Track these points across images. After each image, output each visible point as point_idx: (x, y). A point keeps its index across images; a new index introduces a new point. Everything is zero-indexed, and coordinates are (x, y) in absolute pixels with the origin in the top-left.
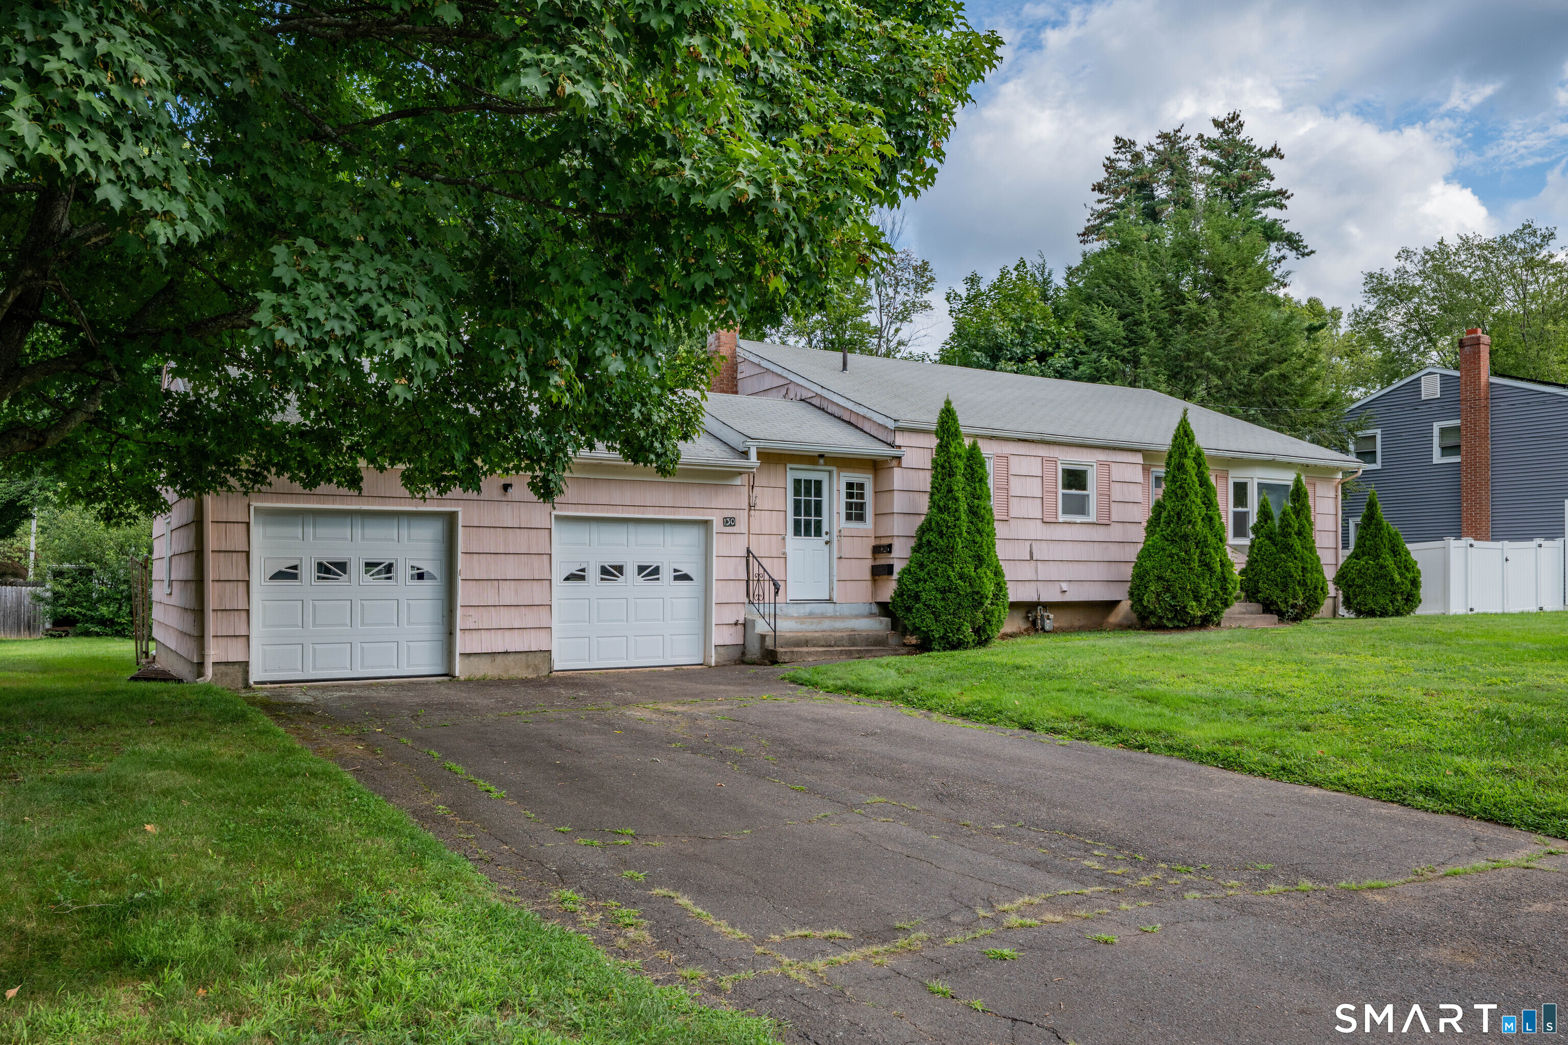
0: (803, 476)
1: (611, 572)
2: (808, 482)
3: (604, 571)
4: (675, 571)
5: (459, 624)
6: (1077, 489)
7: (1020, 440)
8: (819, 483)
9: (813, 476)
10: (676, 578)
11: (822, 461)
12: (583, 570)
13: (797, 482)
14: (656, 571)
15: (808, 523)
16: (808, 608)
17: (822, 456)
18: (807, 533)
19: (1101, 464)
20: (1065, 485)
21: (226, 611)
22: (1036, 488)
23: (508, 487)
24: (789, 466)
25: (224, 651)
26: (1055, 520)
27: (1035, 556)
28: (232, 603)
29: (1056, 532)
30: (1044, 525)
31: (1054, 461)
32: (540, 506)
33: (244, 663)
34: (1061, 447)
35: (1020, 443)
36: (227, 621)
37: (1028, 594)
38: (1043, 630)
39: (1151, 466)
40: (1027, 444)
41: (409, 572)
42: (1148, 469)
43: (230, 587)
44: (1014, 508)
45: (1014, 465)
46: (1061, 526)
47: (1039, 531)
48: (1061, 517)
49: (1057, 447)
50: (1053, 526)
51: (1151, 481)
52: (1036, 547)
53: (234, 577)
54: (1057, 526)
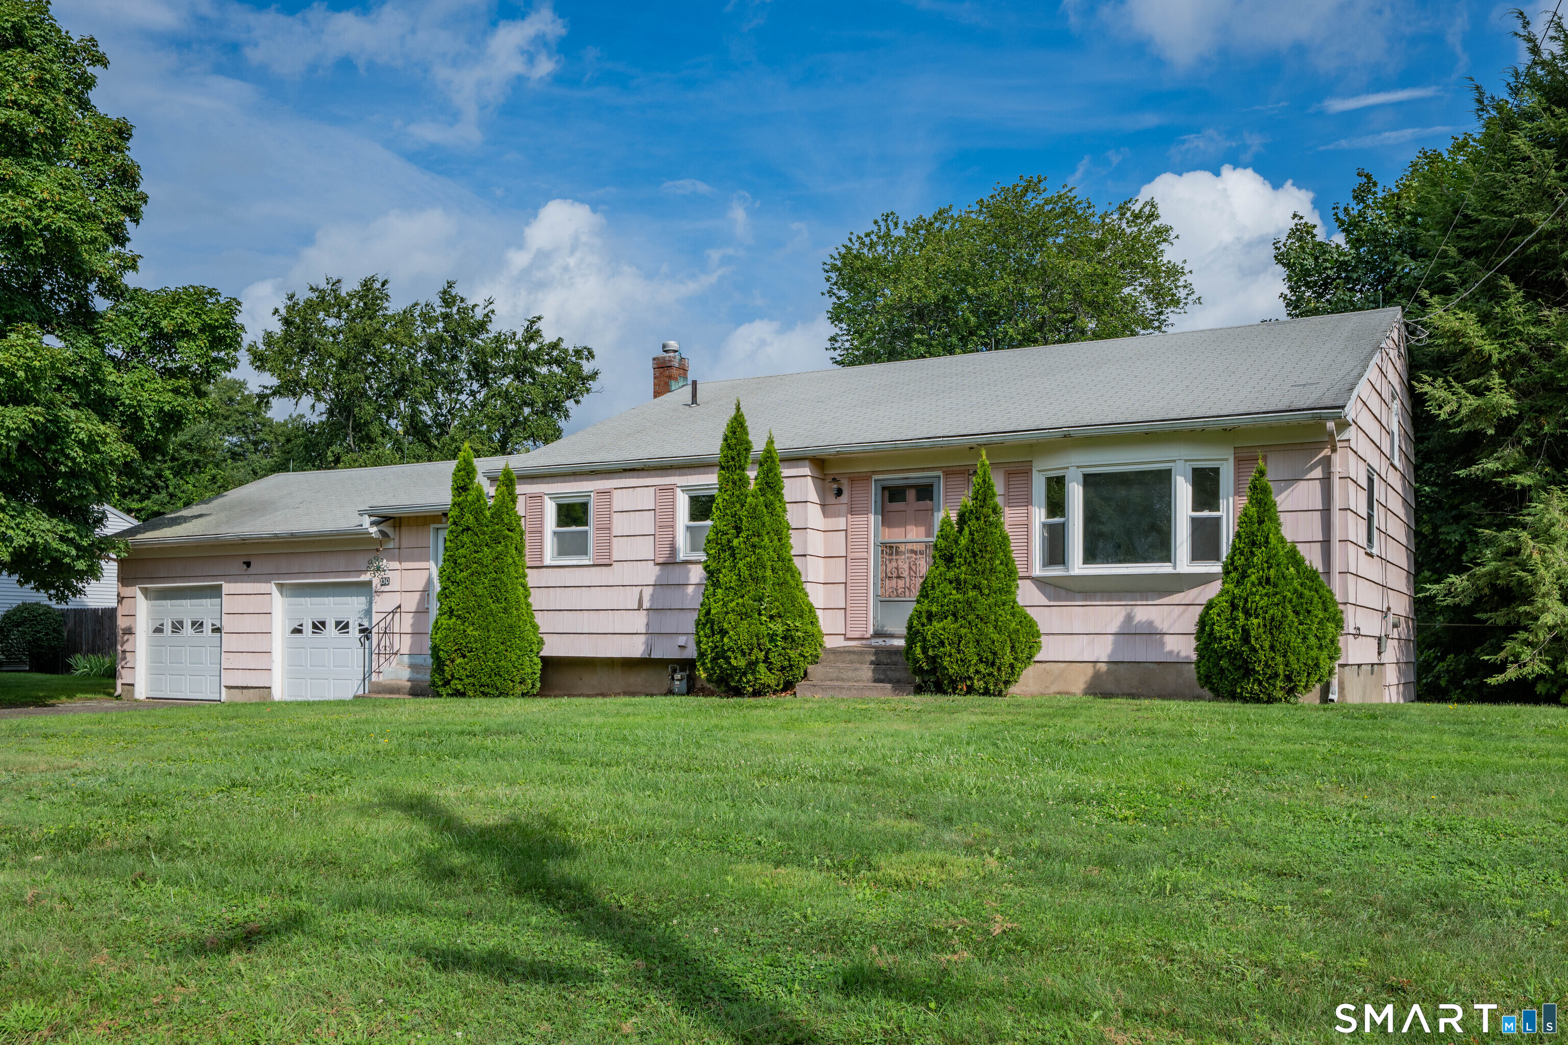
1: (318, 627)
3: (314, 626)
4: (359, 625)
5: (223, 664)
7: (625, 470)
12: (301, 625)
14: (347, 625)
17: (445, 515)
20: (693, 517)
21: (124, 652)
22: (646, 524)
23: (248, 564)
24: (432, 526)
25: (125, 677)
26: (671, 560)
27: (646, 605)
28: (127, 647)
29: (675, 575)
30: (658, 567)
31: (671, 489)
32: (265, 577)
33: (132, 685)
34: (683, 471)
35: (627, 474)
36: (125, 658)
37: (635, 649)
38: (670, 692)
39: (874, 472)
40: (636, 473)
41: (210, 628)
42: (866, 478)
43: (126, 637)
44: (620, 549)
45: (620, 500)
46: (682, 566)
47: (651, 573)
48: (681, 556)
49: (678, 471)
50: (670, 567)
51: (873, 494)
52: (648, 592)
53: (129, 631)
54: (677, 567)
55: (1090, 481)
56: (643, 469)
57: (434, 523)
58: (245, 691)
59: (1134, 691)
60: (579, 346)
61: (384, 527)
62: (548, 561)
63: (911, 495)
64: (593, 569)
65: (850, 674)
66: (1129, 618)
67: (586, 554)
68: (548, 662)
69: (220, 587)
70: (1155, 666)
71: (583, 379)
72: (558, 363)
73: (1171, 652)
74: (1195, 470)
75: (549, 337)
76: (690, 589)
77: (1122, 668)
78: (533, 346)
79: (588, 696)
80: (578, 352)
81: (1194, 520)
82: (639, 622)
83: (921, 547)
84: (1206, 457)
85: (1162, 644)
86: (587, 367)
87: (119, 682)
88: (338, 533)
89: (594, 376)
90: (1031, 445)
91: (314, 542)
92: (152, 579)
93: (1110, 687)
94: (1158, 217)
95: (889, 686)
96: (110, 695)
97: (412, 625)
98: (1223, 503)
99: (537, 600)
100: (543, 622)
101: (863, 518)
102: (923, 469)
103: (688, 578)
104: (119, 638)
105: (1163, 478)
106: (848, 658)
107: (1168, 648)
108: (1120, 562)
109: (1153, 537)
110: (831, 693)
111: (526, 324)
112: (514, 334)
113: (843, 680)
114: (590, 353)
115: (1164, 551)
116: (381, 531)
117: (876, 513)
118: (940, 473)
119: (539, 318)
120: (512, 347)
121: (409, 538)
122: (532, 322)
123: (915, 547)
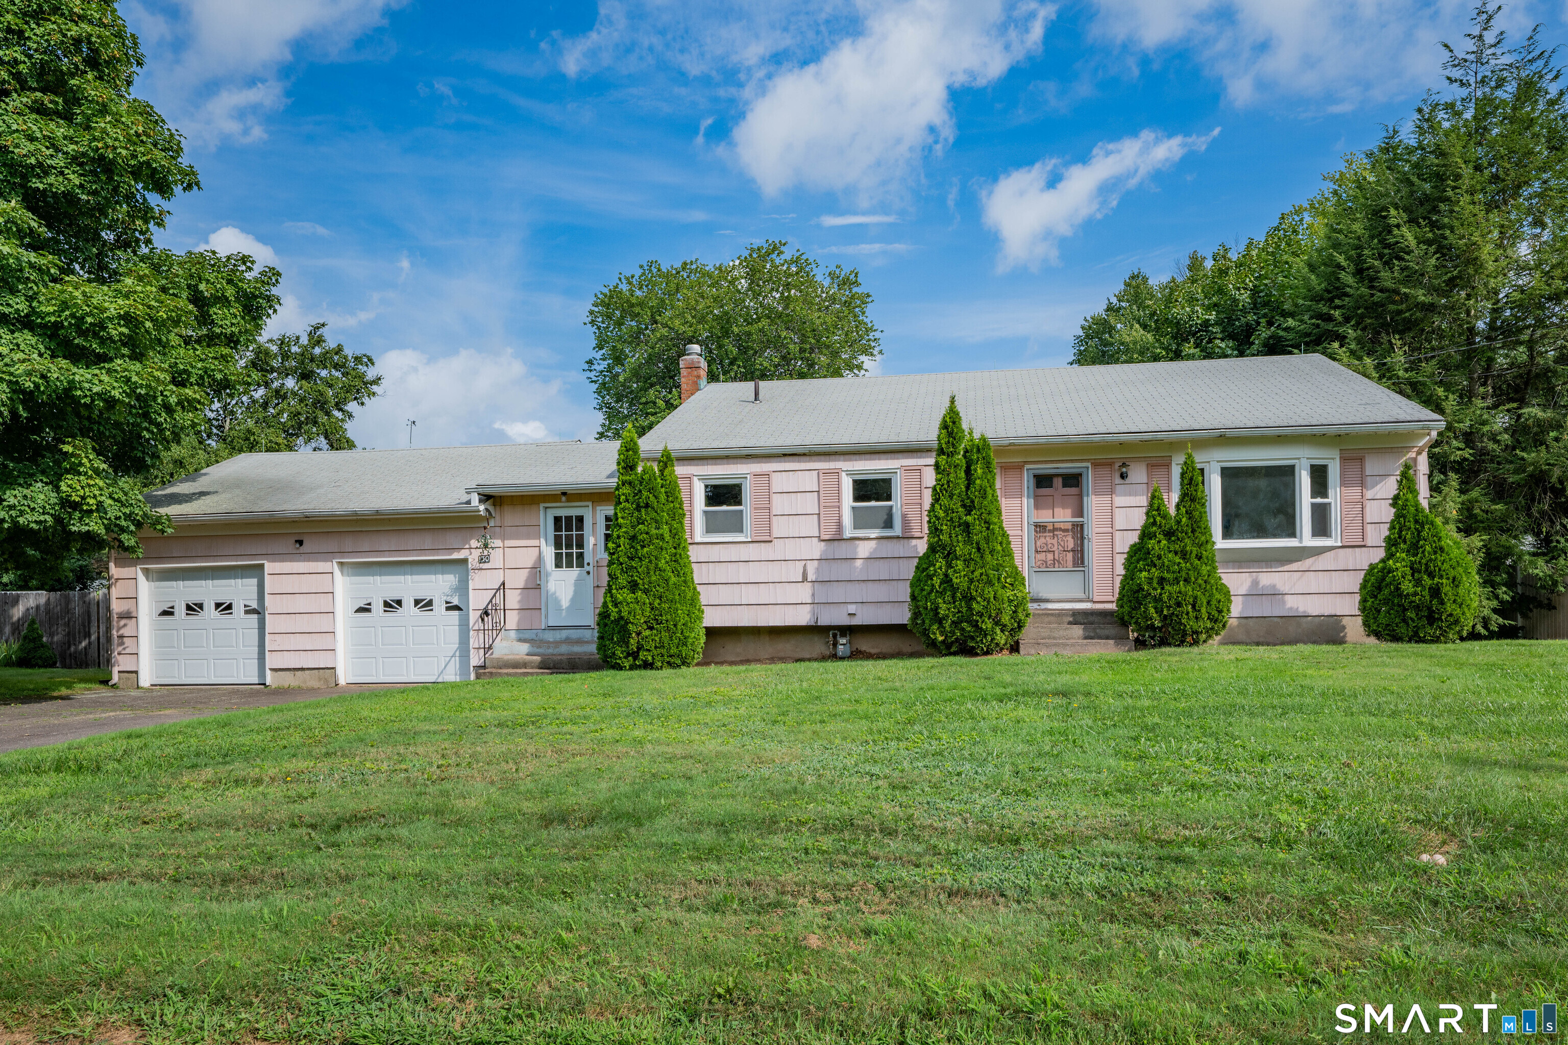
0: (563, 513)
1: (391, 605)
2: (569, 519)
3: (387, 604)
4: (447, 603)
5: (268, 647)
6: (877, 500)
7: (785, 455)
8: (580, 519)
9: (574, 512)
10: (448, 609)
11: (564, 498)
12: (369, 604)
13: (557, 520)
14: (430, 603)
15: (569, 555)
16: (564, 634)
17: (564, 494)
18: (570, 565)
19: (908, 469)
20: (858, 497)
21: (121, 637)
22: (810, 504)
23: (301, 543)
24: (542, 505)
25: (121, 663)
26: (838, 537)
27: (811, 576)
28: (125, 632)
29: (842, 550)
30: (823, 544)
31: (837, 473)
32: (326, 556)
33: (136, 672)
34: (847, 457)
35: (787, 458)
36: (123, 643)
37: (801, 617)
38: (834, 657)
39: (1026, 463)
40: (796, 458)
41: (243, 609)
42: (1019, 467)
43: (122, 622)
44: (780, 527)
45: (779, 482)
46: (848, 542)
47: (816, 549)
48: (848, 532)
49: (842, 457)
50: (836, 543)
51: (1027, 480)
52: (812, 568)
53: (128, 616)
54: (843, 543)
55: (1228, 474)
56: (804, 455)
57: (545, 502)
58: (299, 673)
59: (1261, 640)
60: (358, 353)
61: (488, 505)
62: (698, 539)
63: (1058, 482)
64: (751, 545)
65: (1061, 633)
66: (1255, 583)
67: (742, 531)
68: (713, 633)
69: (262, 566)
70: (1278, 620)
71: (365, 383)
72: (336, 366)
73: (1291, 609)
74: (1312, 466)
75: (331, 343)
76: (859, 563)
77: (1251, 622)
78: (317, 351)
79: (732, 663)
80: (358, 359)
81: (1313, 506)
82: (804, 593)
83: (1069, 526)
84: (1319, 455)
85: (1284, 602)
86: (371, 374)
87: (115, 670)
88: (430, 511)
89: (377, 381)
90: (1171, 443)
91: (389, 520)
92: (159, 559)
93: (1242, 637)
94: (858, 285)
95: (1111, 642)
96: (105, 682)
97: (519, 602)
98: (1331, 492)
99: (699, 575)
100: (706, 596)
101: (1017, 501)
102: (1072, 461)
103: (856, 553)
104: (115, 623)
105: (1288, 472)
106: (1047, 619)
107: (1289, 605)
108: (1254, 538)
109: (1281, 518)
110: (1054, 649)
111: (310, 329)
112: (298, 338)
113: (1054, 638)
114: (370, 360)
115: (1290, 530)
116: (487, 510)
117: (1028, 497)
118: (1089, 465)
119: (323, 325)
120: (295, 349)
121: (511, 517)
122: (316, 328)
123: (1062, 526)
